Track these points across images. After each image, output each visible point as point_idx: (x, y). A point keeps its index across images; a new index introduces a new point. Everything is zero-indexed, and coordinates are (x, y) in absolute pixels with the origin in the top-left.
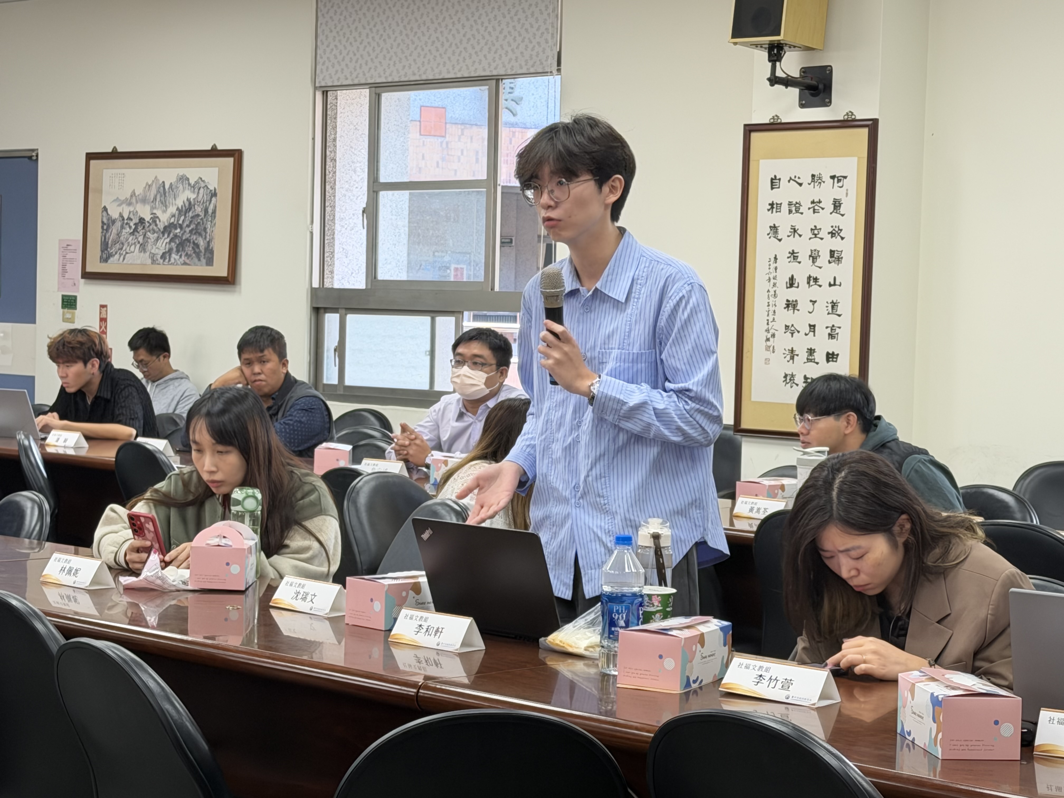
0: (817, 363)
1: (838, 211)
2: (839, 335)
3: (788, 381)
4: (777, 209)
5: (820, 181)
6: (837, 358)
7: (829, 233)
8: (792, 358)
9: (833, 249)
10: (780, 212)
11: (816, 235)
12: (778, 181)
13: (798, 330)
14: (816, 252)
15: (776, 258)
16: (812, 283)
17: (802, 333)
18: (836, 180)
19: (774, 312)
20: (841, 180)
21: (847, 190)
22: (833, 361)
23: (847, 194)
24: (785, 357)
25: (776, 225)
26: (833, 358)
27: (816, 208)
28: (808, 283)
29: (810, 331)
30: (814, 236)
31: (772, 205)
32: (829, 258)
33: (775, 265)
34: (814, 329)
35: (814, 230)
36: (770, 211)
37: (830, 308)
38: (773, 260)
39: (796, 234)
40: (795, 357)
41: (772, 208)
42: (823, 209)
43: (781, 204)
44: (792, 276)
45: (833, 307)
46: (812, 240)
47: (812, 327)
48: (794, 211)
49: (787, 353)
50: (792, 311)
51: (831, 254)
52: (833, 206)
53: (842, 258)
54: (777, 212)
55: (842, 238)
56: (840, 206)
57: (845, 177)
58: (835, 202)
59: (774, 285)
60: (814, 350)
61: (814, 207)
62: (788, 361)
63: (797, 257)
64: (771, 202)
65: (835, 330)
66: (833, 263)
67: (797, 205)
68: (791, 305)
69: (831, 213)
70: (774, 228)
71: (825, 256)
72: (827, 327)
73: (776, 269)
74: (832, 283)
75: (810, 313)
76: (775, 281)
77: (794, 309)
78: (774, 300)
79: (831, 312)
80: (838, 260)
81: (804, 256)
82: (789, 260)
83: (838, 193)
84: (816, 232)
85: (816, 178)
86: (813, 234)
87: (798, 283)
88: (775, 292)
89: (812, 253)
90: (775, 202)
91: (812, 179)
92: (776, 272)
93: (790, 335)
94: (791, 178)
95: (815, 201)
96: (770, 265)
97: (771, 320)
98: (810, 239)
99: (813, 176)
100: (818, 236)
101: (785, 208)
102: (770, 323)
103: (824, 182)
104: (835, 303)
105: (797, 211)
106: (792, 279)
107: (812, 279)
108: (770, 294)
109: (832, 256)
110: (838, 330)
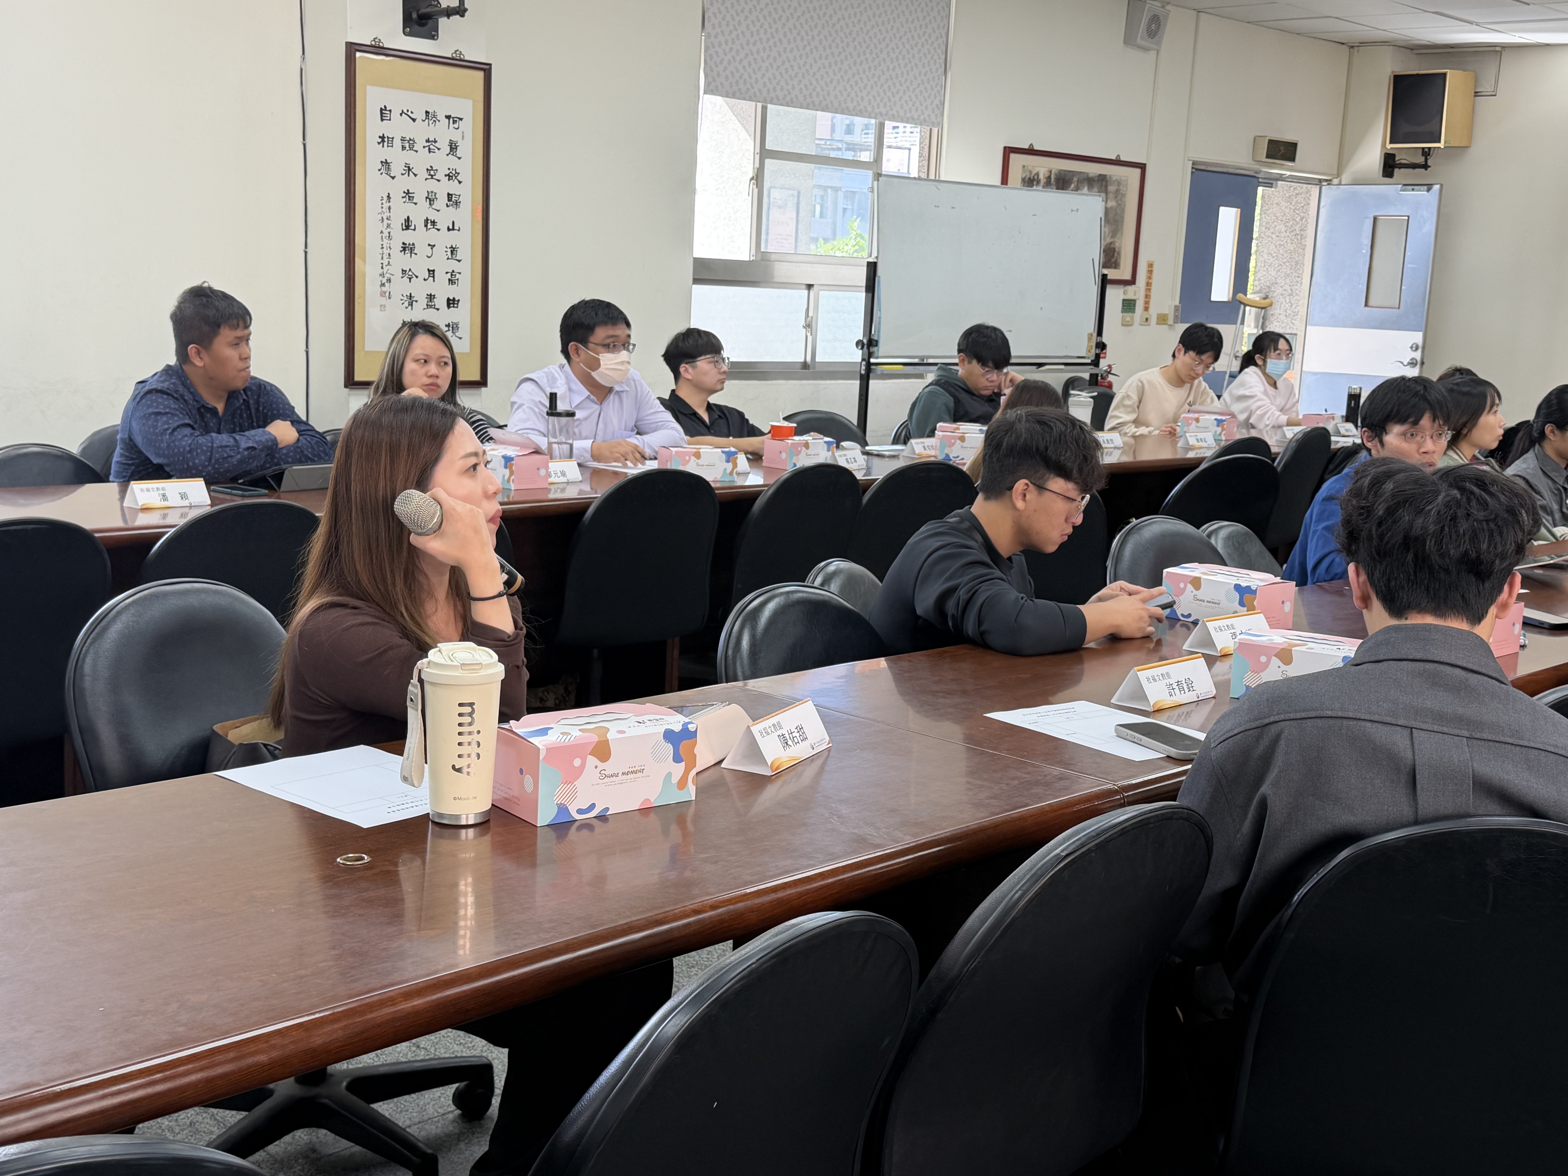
0: (438, 309)
1: (455, 153)
2: (459, 280)
4: (388, 143)
5: (434, 119)
6: (457, 304)
7: (446, 175)
8: (411, 304)
9: (450, 193)
10: (392, 146)
11: (432, 176)
12: (388, 112)
13: (417, 275)
14: (433, 194)
15: (389, 197)
17: (421, 278)
18: (451, 120)
19: (389, 254)
20: (456, 121)
21: (463, 133)
22: (454, 307)
23: (463, 136)
24: (403, 304)
25: (388, 161)
26: (454, 304)
27: (431, 147)
28: (426, 226)
29: (429, 276)
30: (430, 177)
31: (382, 138)
32: (446, 201)
33: (388, 204)
34: (434, 274)
35: (430, 170)
36: (381, 144)
37: (449, 253)
38: (385, 198)
39: (410, 172)
40: (414, 303)
41: (383, 141)
42: (439, 149)
43: (393, 138)
44: (408, 217)
45: (452, 252)
46: (428, 180)
47: (431, 272)
48: (408, 148)
49: (405, 299)
50: (409, 254)
51: (448, 197)
52: (449, 147)
53: (460, 202)
54: (388, 146)
55: (460, 182)
56: (456, 148)
57: (461, 119)
58: (452, 144)
59: (388, 226)
60: (434, 296)
61: (429, 146)
62: (406, 308)
63: (413, 197)
64: (381, 135)
65: (455, 275)
66: (451, 207)
67: (411, 142)
68: (407, 248)
69: (447, 155)
70: (386, 164)
71: (442, 200)
72: (447, 273)
73: (390, 208)
74: (451, 227)
75: (429, 257)
76: (389, 222)
77: (411, 253)
78: (389, 242)
79: (450, 257)
80: (456, 205)
81: (420, 197)
82: (404, 199)
83: (456, 136)
84: (432, 173)
85: (430, 116)
86: (429, 175)
87: (415, 226)
88: (389, 233)
89: (428, 194)
90: (385, 136)
91: (426, 116)
92: (390, 212)
93: (408, 279)
94: (403, 111)
95: (430, 140)
96: (382, 204)
97: (386, 263)
98: (426, 179)
99: (427, 112)
100: (434, 177)
101: (397, 143)
102: (384, 267)
103: (439, 121)
104: (454, 249)
105: (411, 149)
106: (408, 220)
107: (429, 222)
108: (384, 235)
109: (450, 200)
110: (458, 276)
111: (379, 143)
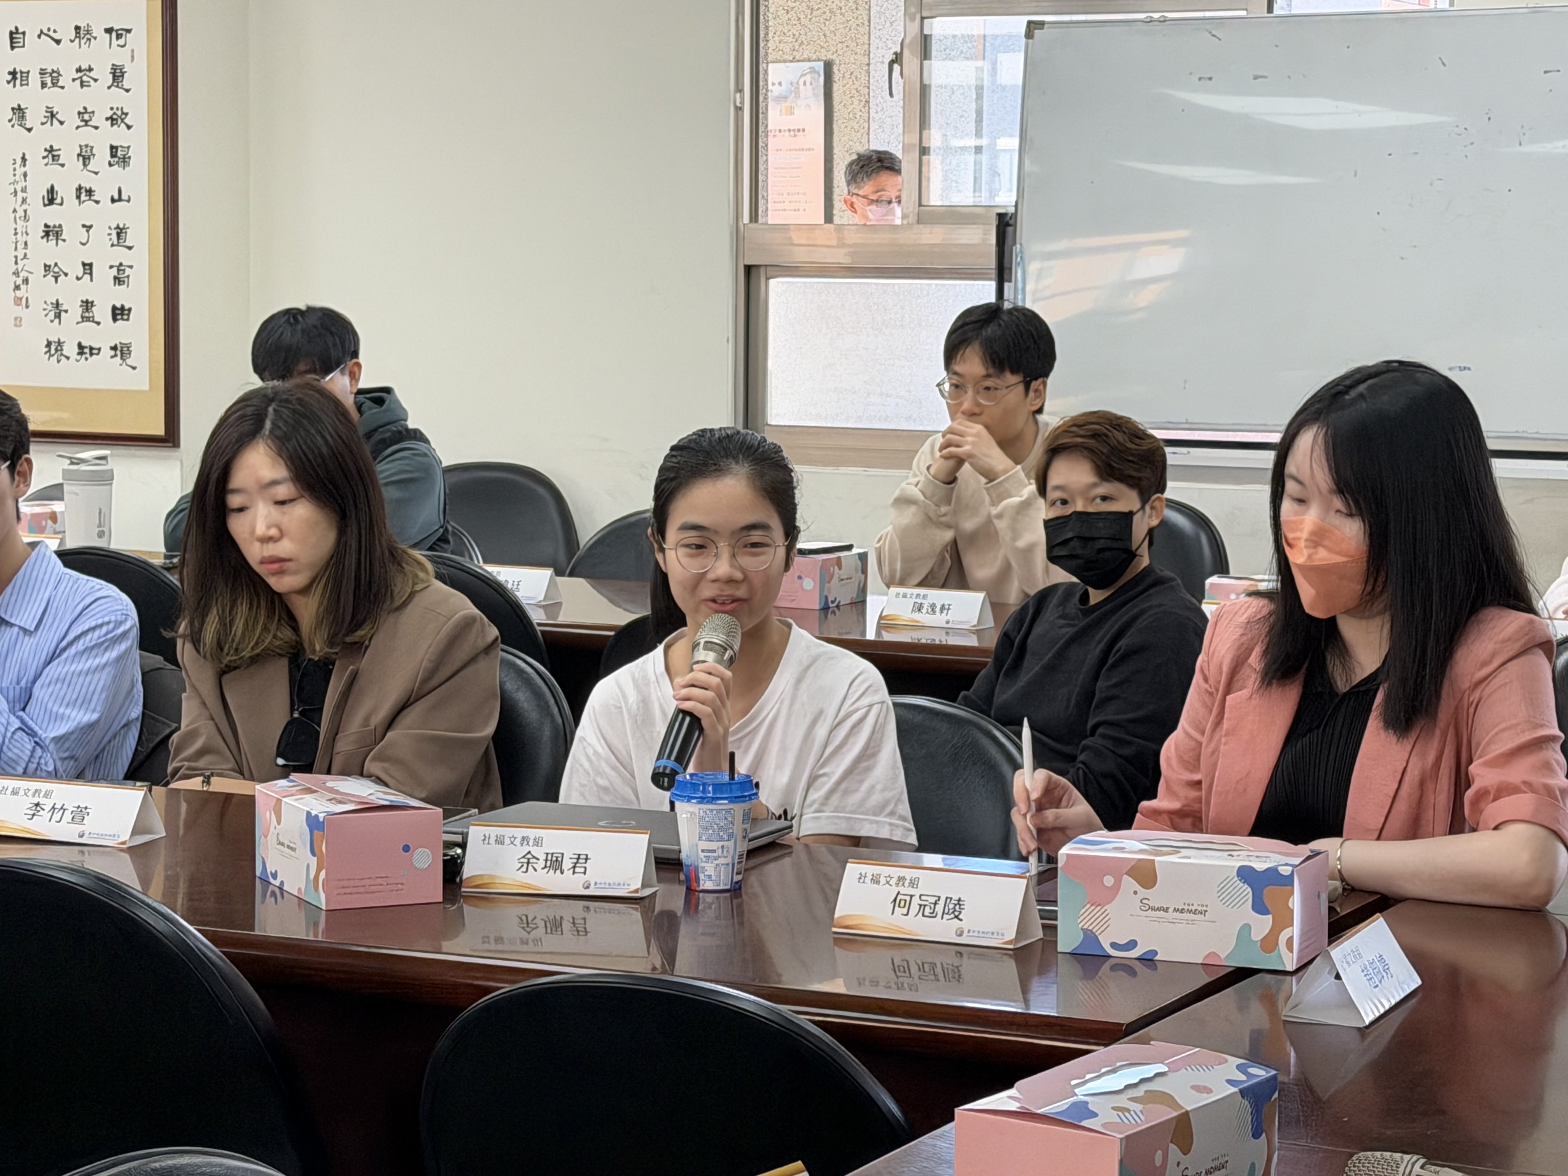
0: (98, 323)
1: (120, 84)
2: (131, 278)
3: (53, 351)
4: (22, 80)
5: (88, 36)
6: (128, 315)
7: (107, 119)
8: (58, 316)
9: (115, 144)
10: (27, 84)
11: (86, 122)
12: (21, 36)
13: (66, 271)
14: (89, 149)
15: (24, 159)
16: (83, 197)
17: (72, 276)
18: (114, 34)
19: (26, 243)
20: (121, 35)
21: (133, 51)
22: (122, 319)
23: (133, 57)
24: (46, 315)
25: (23, 107)
26: (122, 314)
27: (85, 78)
28: (78, 197)
29: (85, 273)
30: (83, 123)
31: (13, 74)
32: (108, 158)
33: (23, 170)
34: (91, 269)
35: (83, 113)
36: (12, 84)
37: (114, 237)
38: (19, 161)
39: (55, 121)
40: (63, 314)
41: (14, 78)
42: (96, 80)
43: (28, 72)
44: (52, 187)
45: (118, 235)
46: (80, 129)
47: (88, 267)
48: (50, 84)
49: (50, 307)
50: (54, 242)
51: (111, 152)
52: (111, 76)
53: (129, 158)
54: (22, 85)
55: (129, 127)
56: (122, 76)
57: (129, 31)
58: (115, 70)
59: (24, 201)
60: (92, 302)
61: (81, 77)
62: (52, 321)
63: (59, 156)
64: (12, 70)
65: (124, 270)
66: (116, 166)
67: (55, 75)
68: (51, 232)
69: (109, 88)
70: (19, 112)
71: (102, 155)
72: (111, 267)
73: (25, 175)
74: (116, 197)
75: (84, 244)
76: (25, 195)
77: (57, 239)
78: (25, 224)
80: (124, 162)
81: (69, 155)
82: (46, 161)
83: (120, 57)
84: (86, 117)
85: (82, 32)
86: (83, 120)
87: (62, 198)
88: (25, 211)
89: (81, 149)
90: (18, 70)
91: (77, 33)
92: (25, 181)
93: (53, 279)
94: (42, 32)
95: (83, 68)
96: (15, 170)
97: (20, 256)
98: (78, 127)
99: (77, 28)
100: (89, 123)
101: (35, 79)
102: (19, 261)
103: (95, 38)
104: (121, 229)
105: (54, 85)
106: (52, 191)
107: (83, 191)
108: (18, 216)
109: (113, 156)
110: (128, 271)
111: (8, 82)
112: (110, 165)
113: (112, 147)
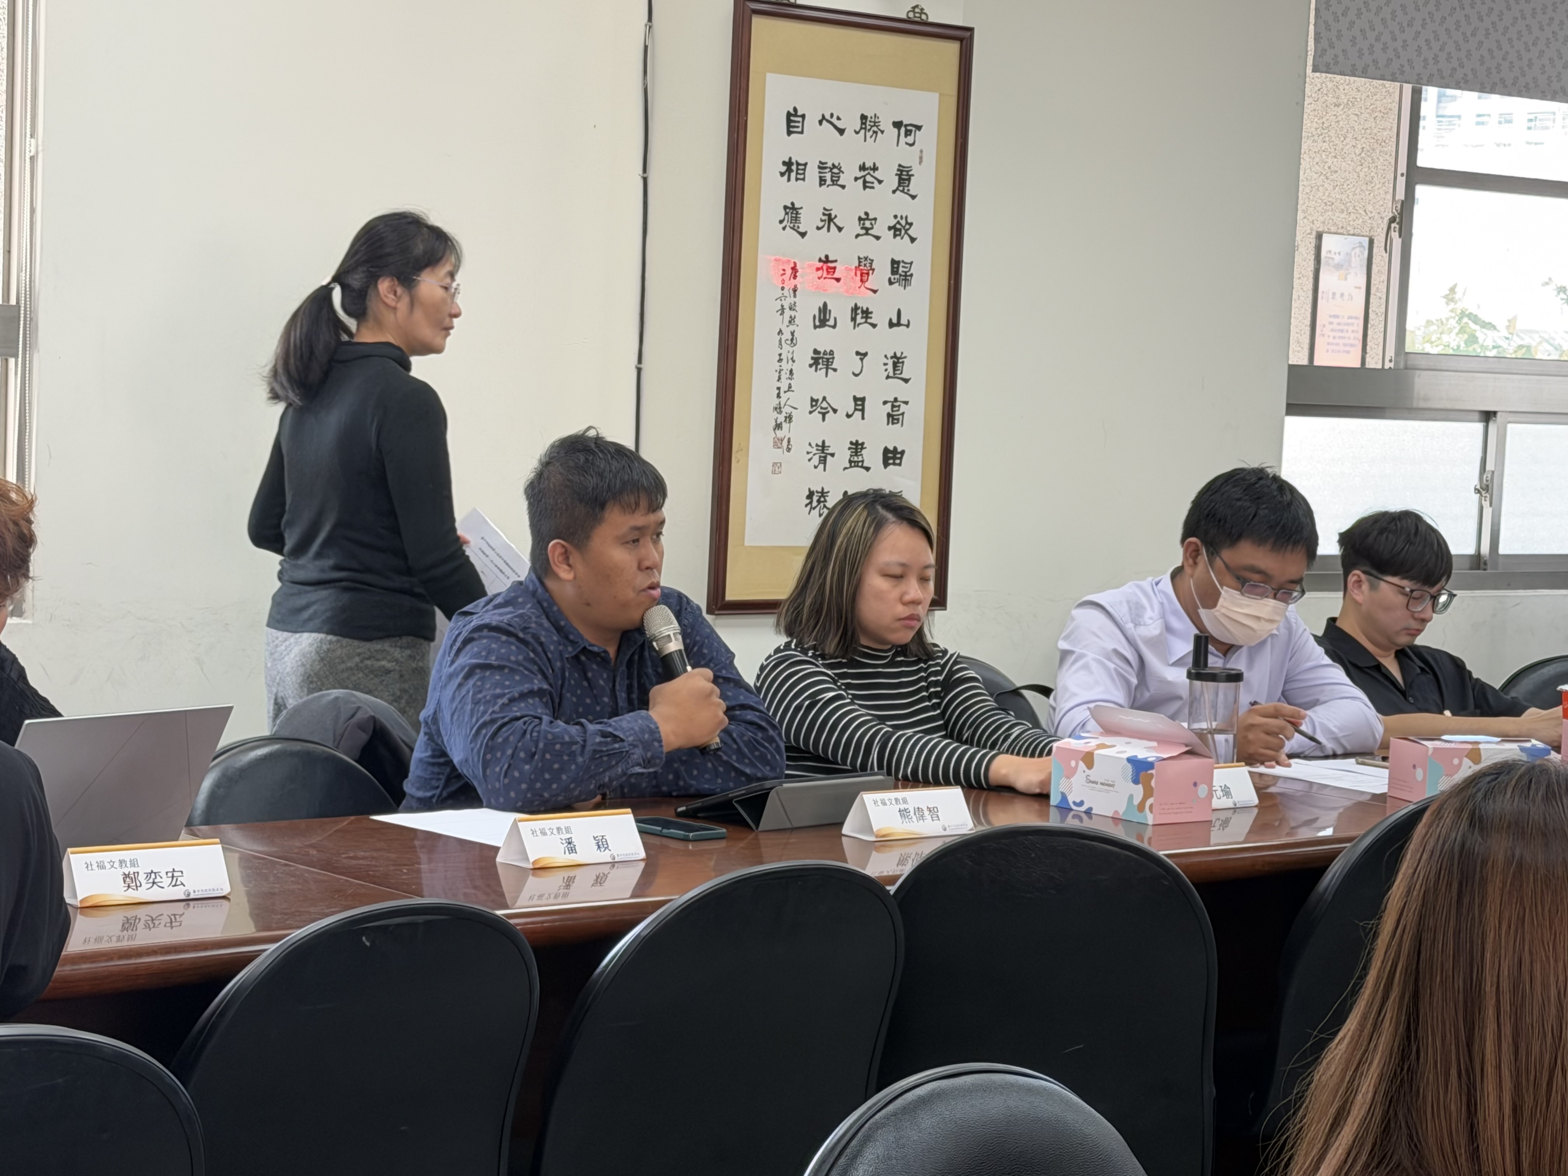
0: (867, 469)
1: (906, 189)
2: (905, 415)
3: (815, 504)
4: (797, 173)
5: (875, 129)
6: (901, 459)
7: (890, 228)
8: (823, 461)
9: (897, 259)
10: (804, 179)
11: (867, 229)
12: (800, 119)
13: (835, 407)
14: (868, 262)
15: (794, 269)
16: (859, 319)
17: (841, 413)
18: (903, 130)
19: (791, 372)
20: (911, 131)
21: (921, 151)
22: (894, 464)
23: (921, 158)
24: (810, 460)
25: (796, 206)
26: (894, 458)
27: (869, 178)
28: (854, 319)
29: (856, 409)
30: (864, 232)
31: (788, 164)
32: (889, 275)
33: (793, 282)
34: (863, 405)
35: (864, 220)
36: (786, 177)
37: (890, 367)
38: (789, 272)
39: (832, 225)
40: (829, 457)
41: (789, 170)
42: (880, 182)
43: (806, 164)
44: (825, 305)
45: (895, 365)
46: (860, 238)
47: (860, 402)
48: (829, 182)
49: (814, 451)
50: (824, 370)
51: (893, 268)
52: (897, 177)
53: (911, 275)
54: (797, 179)
55: (913, 240)
56: (909, 180)
57: (919, 128)
58: (902, 171)
59: (792, 320)
60: (863, 444)
61: (864, 176)
62: (816, 467)
63: (835, 268)
64: (787, 160)
65: (899, 406)
66: (897, 284)
67: (835, 171)
68: (820, 360)
69: (894, 192)
70: (792, 211)
71: (882, 272)
72: (885, 403)
73: (795, 289)
74: (895, 321)
75: (856, 375)
76: (793, 313)
77: (827, 369)
78: (791, 350)
79: (891, 374)
80: (905, 280)
81: (846, 267)
82: (820, 273)
83: (907, 157)
84: (868, 224)
85: (868, 123)
86: (862, 228)
87: (835, 319)
88: (792, 334)
89: (860, 262)
90: (793, 160)
91: (862, 123)
92: (795, 296)
93: (820, 416)
94: (823, 116)
95: (867, 166)
96: (783, 281)
97: (784, 387)
98: (857, 236)
99: (864, 117)
100: (870, 232)
101: (812, 173)
102: (782, 394)
103: (882, 132)
104: (898, 358)
105: (834, 182)
106: (824, 310)
107: (859, 311)
108: (784, 338)
109: (894, 271)
110: (903, 407)
111: (782, 174)
112: (891, 283)
113: (893, 262)
